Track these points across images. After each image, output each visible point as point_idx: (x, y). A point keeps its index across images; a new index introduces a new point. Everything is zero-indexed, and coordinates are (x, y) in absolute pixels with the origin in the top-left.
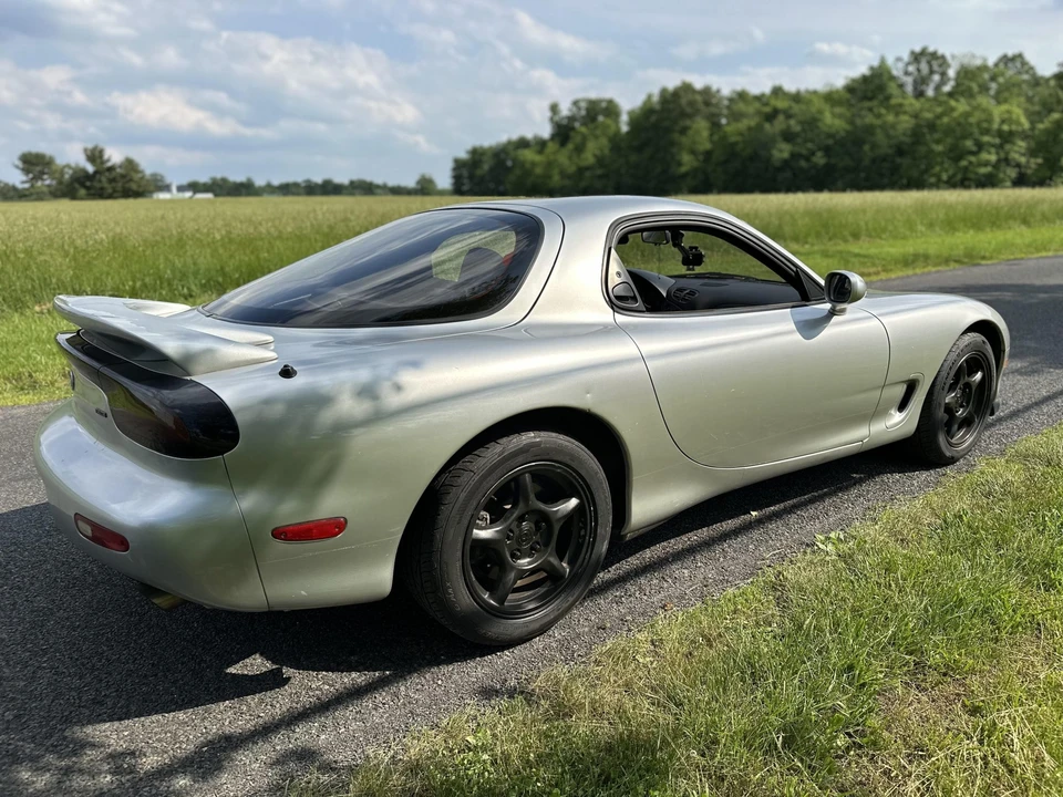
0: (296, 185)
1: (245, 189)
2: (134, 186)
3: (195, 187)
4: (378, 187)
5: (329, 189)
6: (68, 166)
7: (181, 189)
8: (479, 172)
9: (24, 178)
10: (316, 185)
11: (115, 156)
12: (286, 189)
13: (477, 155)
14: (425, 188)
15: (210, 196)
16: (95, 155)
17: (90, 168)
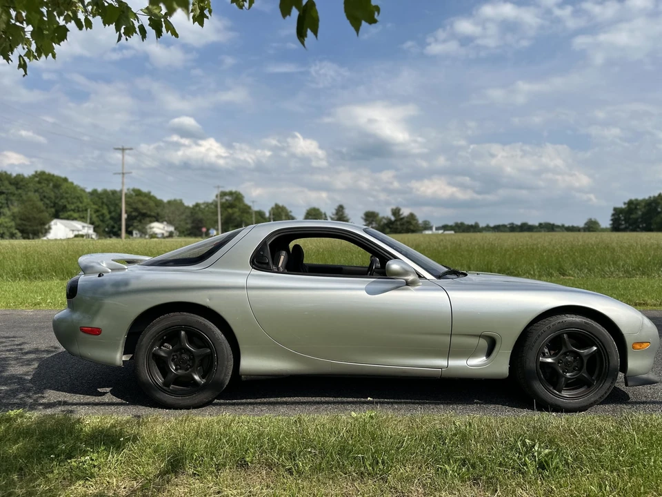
0: (504, 226)
1: (474, 228)
2: (412, 227)
3: (445, 228)
4: (558, 227)
5: (525, 228)
6: (383, 218)
7: (437, 229)
8: (633, 216)
9: (365, 224)
10: (517, 226)
11: (405, 212)
12: (497, 228)
13: (632, 205)
14: (591, 226)
15: (453, 232)
16: (396, 212)
17: (393, 218)
